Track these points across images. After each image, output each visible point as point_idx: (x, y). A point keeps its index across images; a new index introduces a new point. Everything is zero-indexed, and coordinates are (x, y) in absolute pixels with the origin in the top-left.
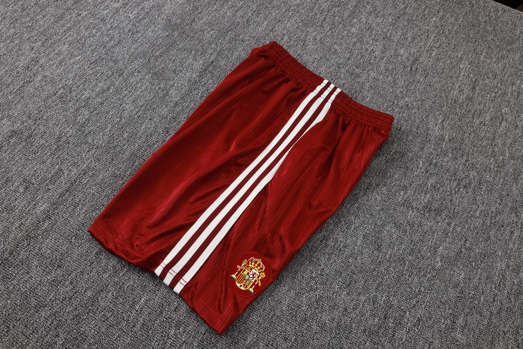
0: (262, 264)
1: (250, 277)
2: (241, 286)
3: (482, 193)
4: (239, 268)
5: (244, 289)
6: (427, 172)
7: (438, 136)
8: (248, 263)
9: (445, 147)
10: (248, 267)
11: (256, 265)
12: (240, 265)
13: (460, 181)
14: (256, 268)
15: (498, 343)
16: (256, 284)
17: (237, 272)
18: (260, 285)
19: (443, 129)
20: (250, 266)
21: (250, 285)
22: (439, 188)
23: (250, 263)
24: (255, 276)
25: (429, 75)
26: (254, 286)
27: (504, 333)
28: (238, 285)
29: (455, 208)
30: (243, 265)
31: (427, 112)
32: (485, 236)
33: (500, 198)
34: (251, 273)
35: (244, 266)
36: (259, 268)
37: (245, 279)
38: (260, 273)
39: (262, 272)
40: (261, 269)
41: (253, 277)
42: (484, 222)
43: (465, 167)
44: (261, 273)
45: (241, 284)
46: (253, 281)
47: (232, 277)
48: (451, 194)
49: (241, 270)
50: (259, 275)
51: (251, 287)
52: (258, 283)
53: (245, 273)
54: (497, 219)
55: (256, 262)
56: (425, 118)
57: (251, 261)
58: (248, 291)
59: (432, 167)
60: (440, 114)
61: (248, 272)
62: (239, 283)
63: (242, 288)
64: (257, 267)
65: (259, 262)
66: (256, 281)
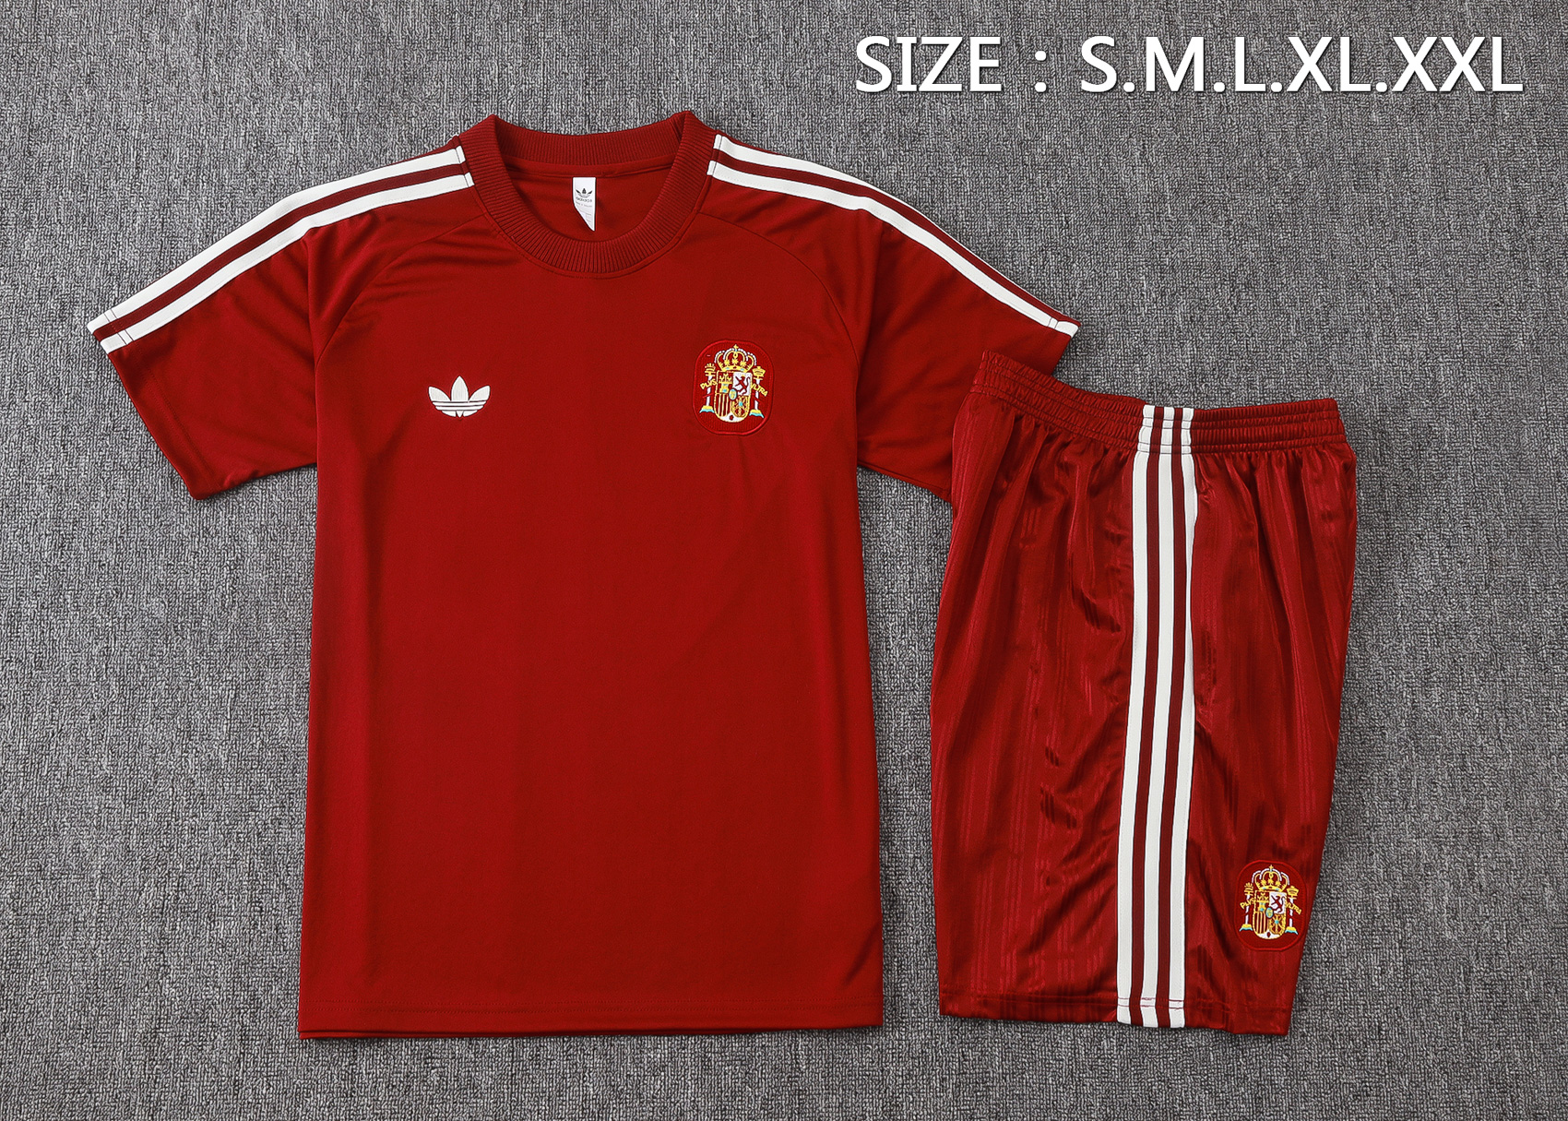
0: (1278, 874)
1: (1274, 910)
2: (1269, 935)
3: (1284, 281)
4: (1245, 907)
5: (1278, 936)
6: (1163, 294)
7: (1149, 195)
8: (1256, 888)
9: (1173, 215)
10: (1259, 894)
11: (1270, 881)
12: (1245, 900)
13: (1233, 277)
14: (1274, 888)
15: (1416, 558)
16: (1291, 914)
17: (1247, 917)
18: (1299, 912)
19: (1153, 171)
20: (1261, 889)
21: (1284, 923)
22: (1201, 317)
23: (1258, 884)
24: (1280, 901)
25: (1065, 43)
26: (1291, 920)
27: (1419, 536)
28: (1264, 936)
29: (1247, 344)
30: (1248, 897)
31: (1101, 146)
32: (1323, 370)
33: (1320, 274)
34: (1272, 901)
35: (1251, 897)
36: (1278, 883)
37: (1267, 918)
38: (1285, 891)
39: (1288, 887)
40: (1283, 882)
41: (1280, 906)
42: (1310, 343)
43: (1230, 239)
44: (1288, 890)
45: (1268, 931)
46: (1284, 911)
47: (1243, 930)
48: (1228, 318)
49: (1251, 907)
50: (1288, 896)
51: (1287, 925)
52: (1294, 911)
53: (1262, 907)
54: (1331, 322)
55: (1267, 877)
56: (1104, 163)
57: (1259, 881)
58: (1287, 935)
59: (1168, 277)
60: (1130, 136)
61: (1265, 902)
62: (1262, 932)
63: (1273, 936)
64: (1274, 885)
65: (1271, 873)
66: (1288, 909)
